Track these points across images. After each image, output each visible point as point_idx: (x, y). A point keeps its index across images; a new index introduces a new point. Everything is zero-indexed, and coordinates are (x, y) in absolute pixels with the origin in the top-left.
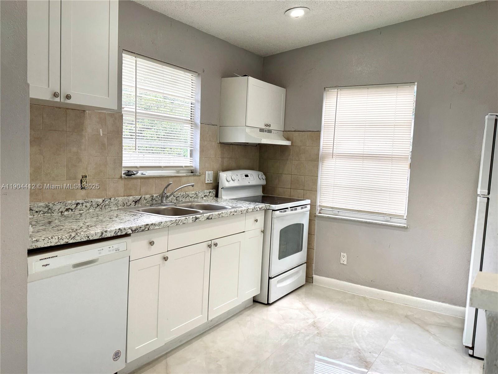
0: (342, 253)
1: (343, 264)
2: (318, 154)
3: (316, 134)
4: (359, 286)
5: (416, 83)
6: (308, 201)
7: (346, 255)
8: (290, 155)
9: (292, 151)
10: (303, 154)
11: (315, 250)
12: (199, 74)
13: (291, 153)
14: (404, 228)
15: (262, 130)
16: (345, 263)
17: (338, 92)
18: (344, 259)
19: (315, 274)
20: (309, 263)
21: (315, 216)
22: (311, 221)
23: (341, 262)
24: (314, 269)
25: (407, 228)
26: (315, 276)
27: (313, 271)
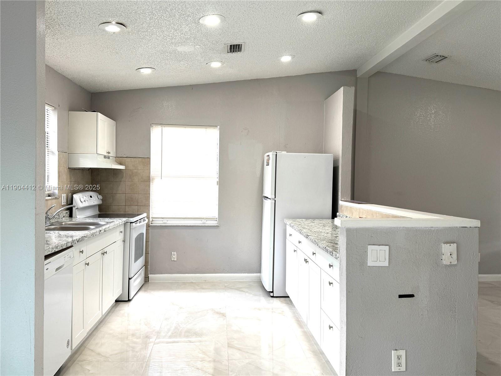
0: (172, 252)
1: (174, 261)
2: (149, 177)
3: (146, 160)
4: (187, 275)
5: (218, 127)
6: (145, 215)
7: (176, 254)
8: (123, 177)
9: (124, 174)
10: (135, 176)
11: (149, 254)
12: (55, 108)
13: (124, 176)
14: (217, 226)
15: (105, 157)
16: (175, 260)
17: (163, 128)
18: (174, 257)
19: (150, 274)
20: (146, 265)
21: (149, 226)
22: (147, 230)
23: (172, 260)
24: (149, 270)
25: (219, 226)
26: (150, 276)
27: (149, 272)
